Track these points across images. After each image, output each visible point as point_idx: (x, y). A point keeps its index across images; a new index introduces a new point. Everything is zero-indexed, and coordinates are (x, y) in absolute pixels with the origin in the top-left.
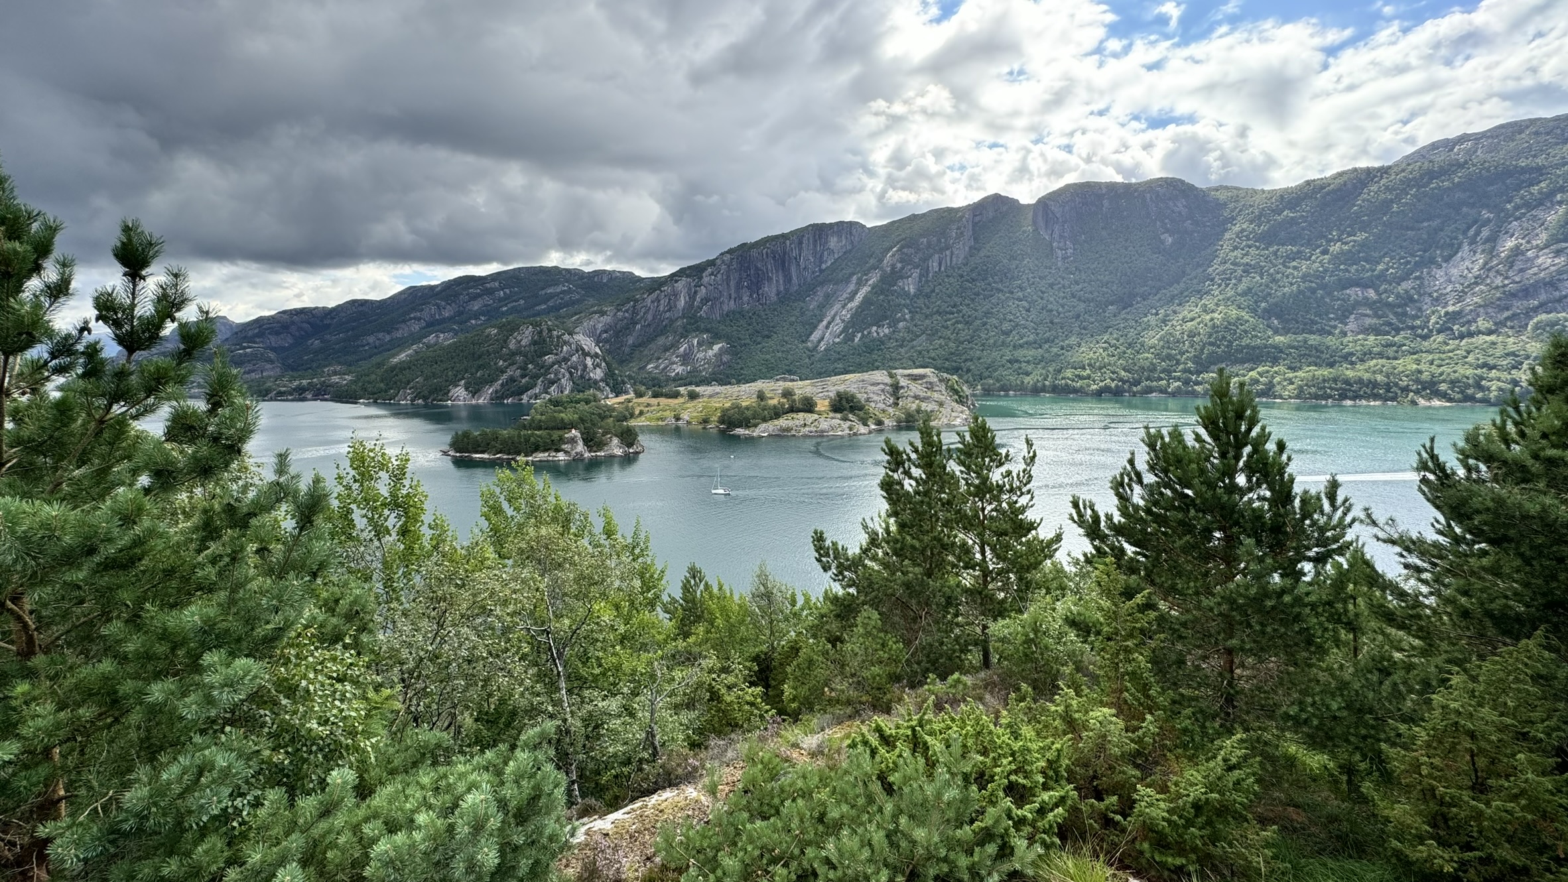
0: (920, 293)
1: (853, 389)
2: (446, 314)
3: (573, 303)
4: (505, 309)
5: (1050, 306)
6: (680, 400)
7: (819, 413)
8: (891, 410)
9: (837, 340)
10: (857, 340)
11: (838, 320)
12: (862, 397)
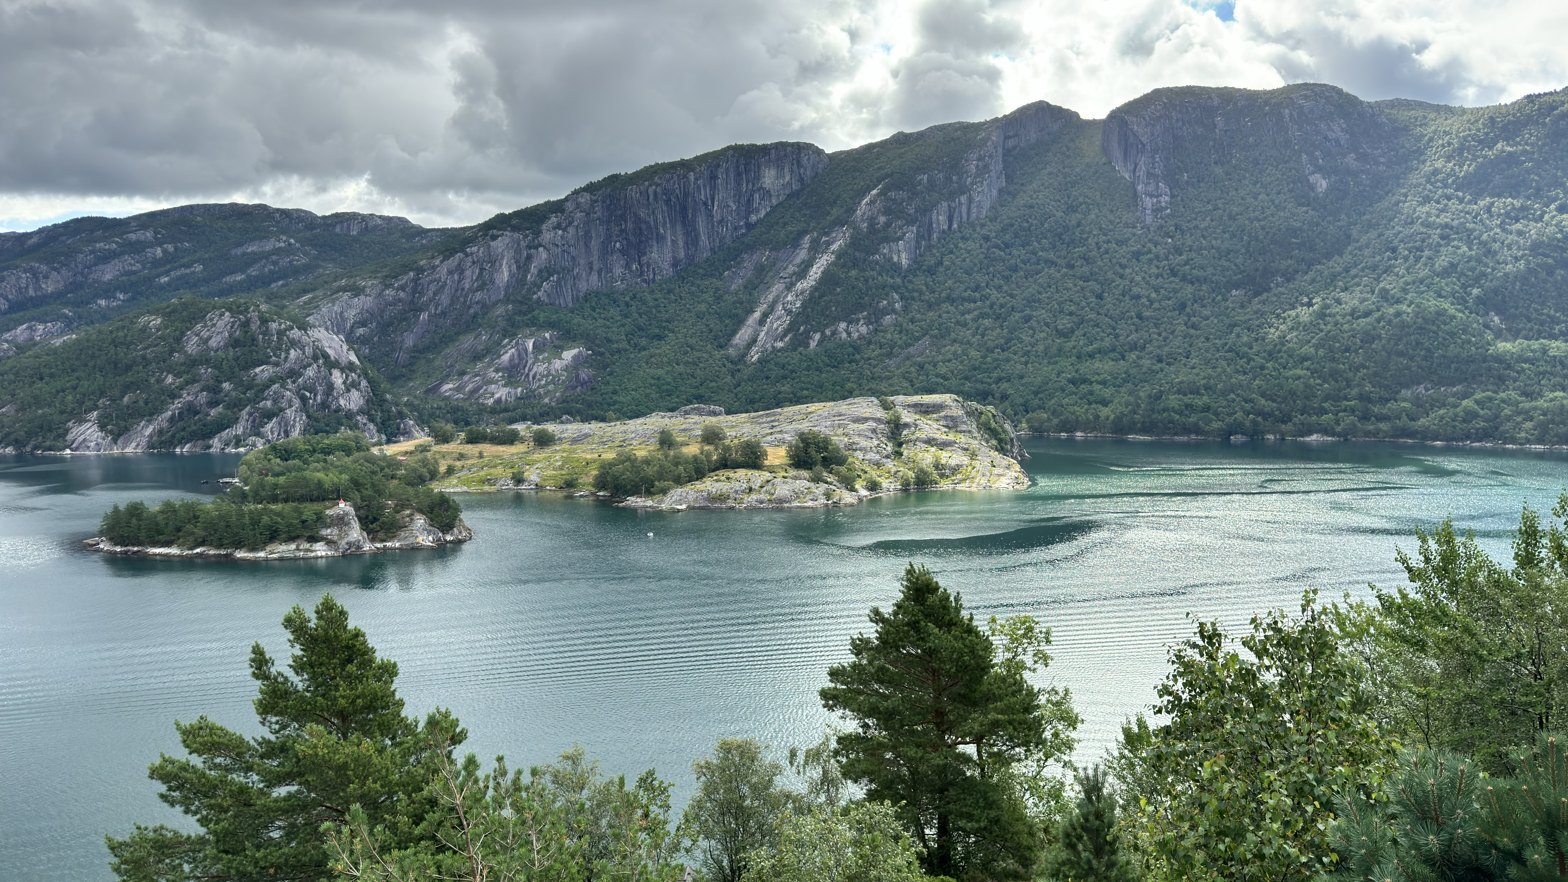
0: (917, 263)
1: (823, 429)
2: (49, 287)
3: (296, 271)
4: (164, 280)
5: (1135, 290)
6: (517, 449)
7: (772, 470)
8: (890, 465)
9: (780, 344)
10: (813, 344)
11: (779, 310)
12: (839, 440)
